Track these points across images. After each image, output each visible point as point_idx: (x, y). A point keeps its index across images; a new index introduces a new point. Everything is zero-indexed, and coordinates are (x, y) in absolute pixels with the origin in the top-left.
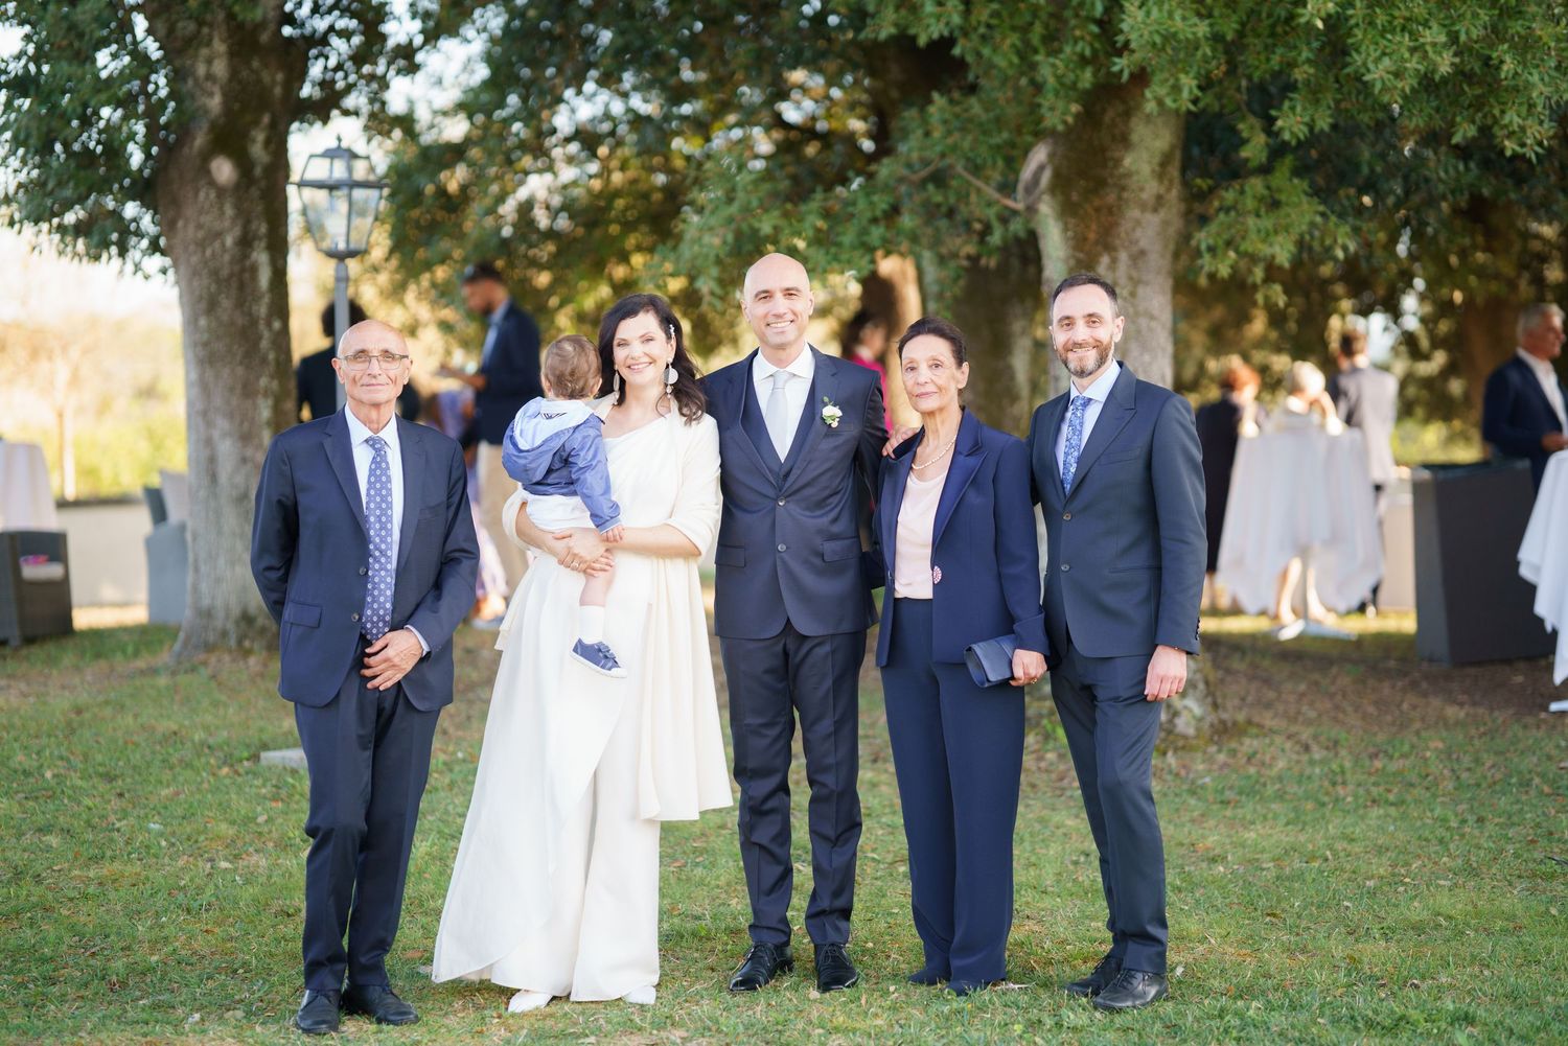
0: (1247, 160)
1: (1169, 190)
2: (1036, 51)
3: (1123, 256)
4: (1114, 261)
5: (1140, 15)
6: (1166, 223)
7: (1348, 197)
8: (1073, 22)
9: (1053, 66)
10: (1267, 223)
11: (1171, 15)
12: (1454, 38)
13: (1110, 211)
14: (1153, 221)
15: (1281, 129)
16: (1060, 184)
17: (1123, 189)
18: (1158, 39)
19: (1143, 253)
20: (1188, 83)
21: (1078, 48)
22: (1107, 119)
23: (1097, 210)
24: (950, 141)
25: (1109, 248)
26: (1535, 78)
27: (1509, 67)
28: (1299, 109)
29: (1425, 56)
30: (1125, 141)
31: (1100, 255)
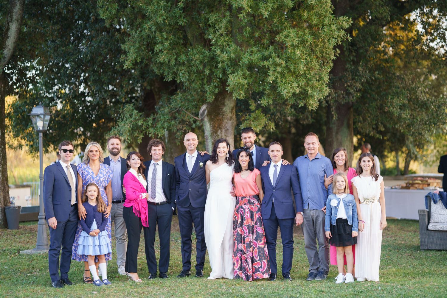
0: (251, 109)
1: (233, 116)
2: (205, 85)
3: (223, 130)
4: (221, 131)
5: (233, 78)
6: (233, 123)
7: (268, 117)
8: (213, 78)
9: (209, 88)
10: (256, 123)
11: (239, 78)
12: (299, 85)
13: (221, 120)
14: (230, 122)
15: (261, 104)
16: (209, 114)
17: (223, 115)
18: (237, 84)
19: (228, 130)
20: (242, 93)
21: (215, 84)
22: (220, 99)
23: (218, 120)
24: (182, 104)
25: (220, 128)
26: (315, 94)
27: (310, 92)
28: (265, 99)
29: (293, 88)
30: (224, 104)
31: (218, 130)
